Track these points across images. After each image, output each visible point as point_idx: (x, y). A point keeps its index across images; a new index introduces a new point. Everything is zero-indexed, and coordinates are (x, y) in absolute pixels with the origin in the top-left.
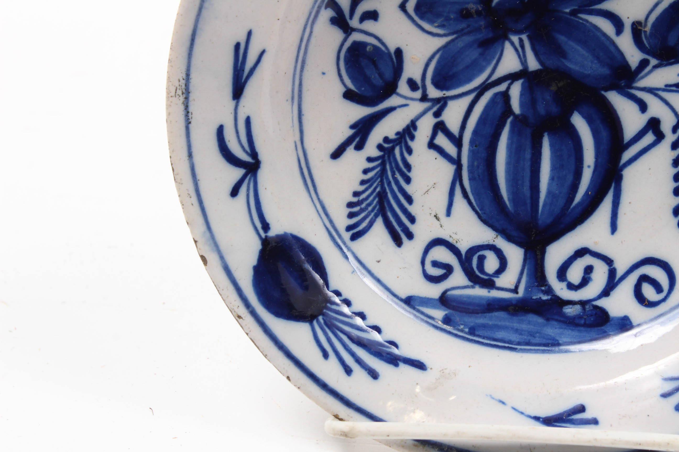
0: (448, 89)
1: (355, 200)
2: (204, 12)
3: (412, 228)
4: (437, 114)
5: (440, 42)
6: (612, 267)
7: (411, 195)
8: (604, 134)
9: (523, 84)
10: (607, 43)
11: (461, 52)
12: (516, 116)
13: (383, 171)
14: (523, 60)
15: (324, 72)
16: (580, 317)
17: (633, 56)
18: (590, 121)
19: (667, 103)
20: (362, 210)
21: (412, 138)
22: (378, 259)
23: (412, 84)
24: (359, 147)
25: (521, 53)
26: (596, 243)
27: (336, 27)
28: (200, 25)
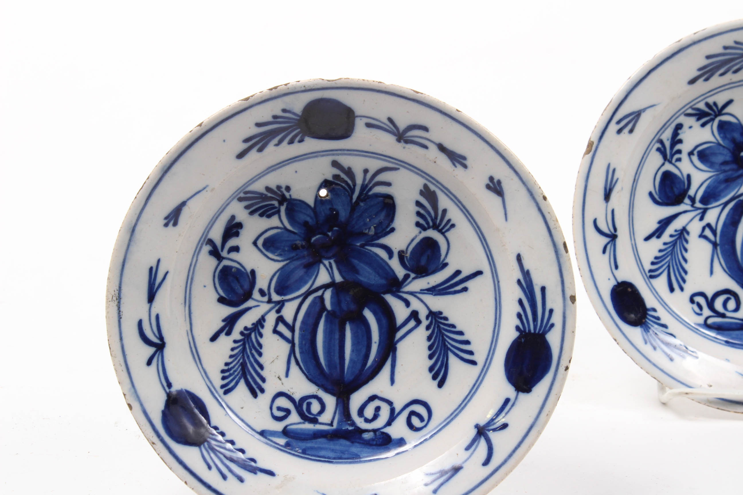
0: (284, 295)
1: (226, 368)
2: (131, 248)
3: (264, 386)
4: (278, 311)
5: (278, 266)
6: (392, 407)
7: (262, 364)
8: (384, 321)
9: (332, 291)
10: (384, 264)
11: (292, 271)
12: (328, 312)
13: (244, 350)
14: (332, 276)
15: (205, 285)
16: (373, 440)
17: (400, 272)
18: (375, 314)
19: (422, 301)
20: (231, 375)
21: (263, 327)
22: (242, 407)
23: (262, 292)
24: (228, 334)
25: (330, 271)
26: (382, 392)
27: (212, 256)
28: (128, 256)
